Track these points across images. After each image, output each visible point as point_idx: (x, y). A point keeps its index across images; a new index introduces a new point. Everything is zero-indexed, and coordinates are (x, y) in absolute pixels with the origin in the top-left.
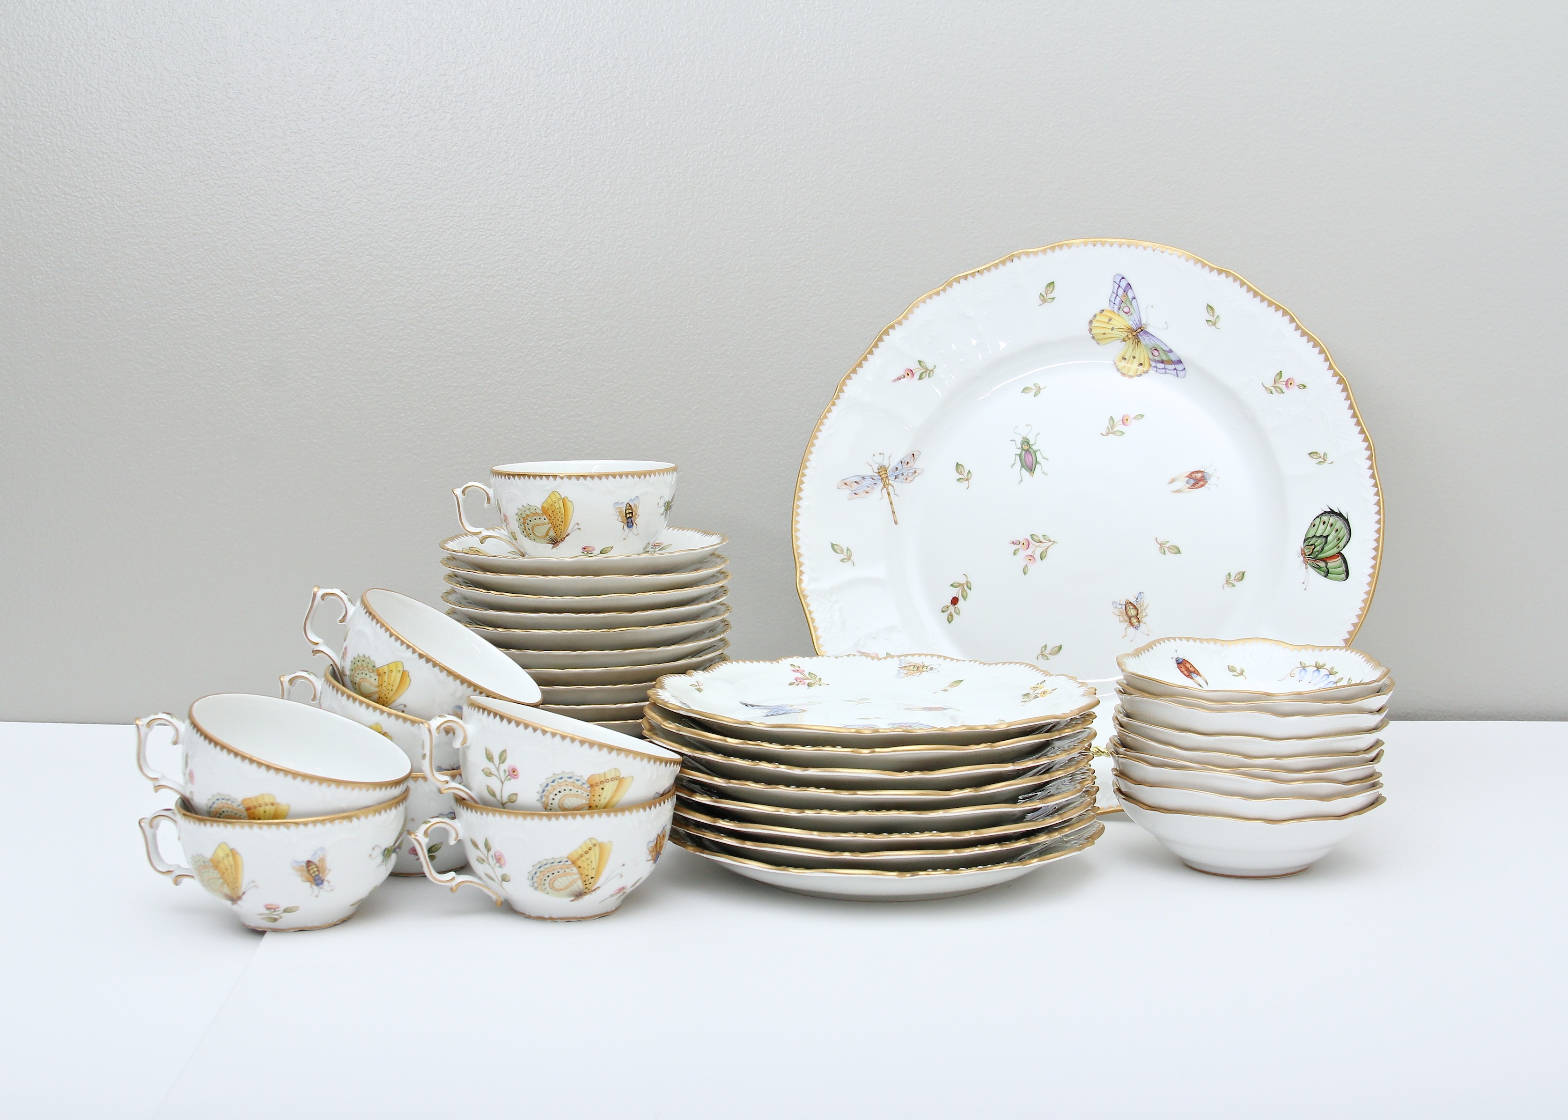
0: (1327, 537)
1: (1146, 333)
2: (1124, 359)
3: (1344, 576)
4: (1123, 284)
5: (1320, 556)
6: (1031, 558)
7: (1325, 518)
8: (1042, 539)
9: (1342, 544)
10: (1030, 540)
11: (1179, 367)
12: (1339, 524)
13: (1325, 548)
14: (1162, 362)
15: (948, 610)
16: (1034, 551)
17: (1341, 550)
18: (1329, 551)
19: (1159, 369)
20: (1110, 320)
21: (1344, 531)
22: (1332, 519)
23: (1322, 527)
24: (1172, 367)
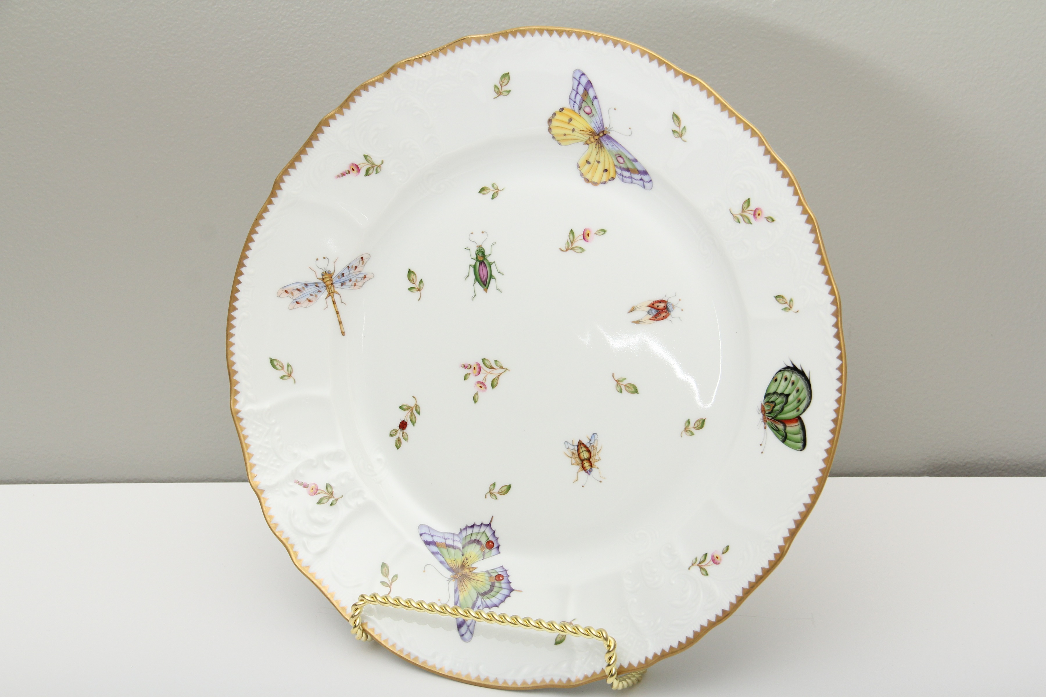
0: (787, 396)
1: (609, 138)
2: (588, 162)
3: (800, 445)
4: (584, 81)
5: (781, 416)
6: (482, 384)
7: (787, 374)
8: (494, 365)
9: (802, 407)
10: (482, 365)
11: (645, 178)
12: (801, 384)
13: (786, 409)
14: (628, 170)
15: (396, 434)
16: (485, 377)
17: (801, 414)
18: (789, 414)
19: (625, 177)
20: (571, 120)
21: (804, 394)
22: (795, 377)
23: (783, 383)
24: (638, 177)
